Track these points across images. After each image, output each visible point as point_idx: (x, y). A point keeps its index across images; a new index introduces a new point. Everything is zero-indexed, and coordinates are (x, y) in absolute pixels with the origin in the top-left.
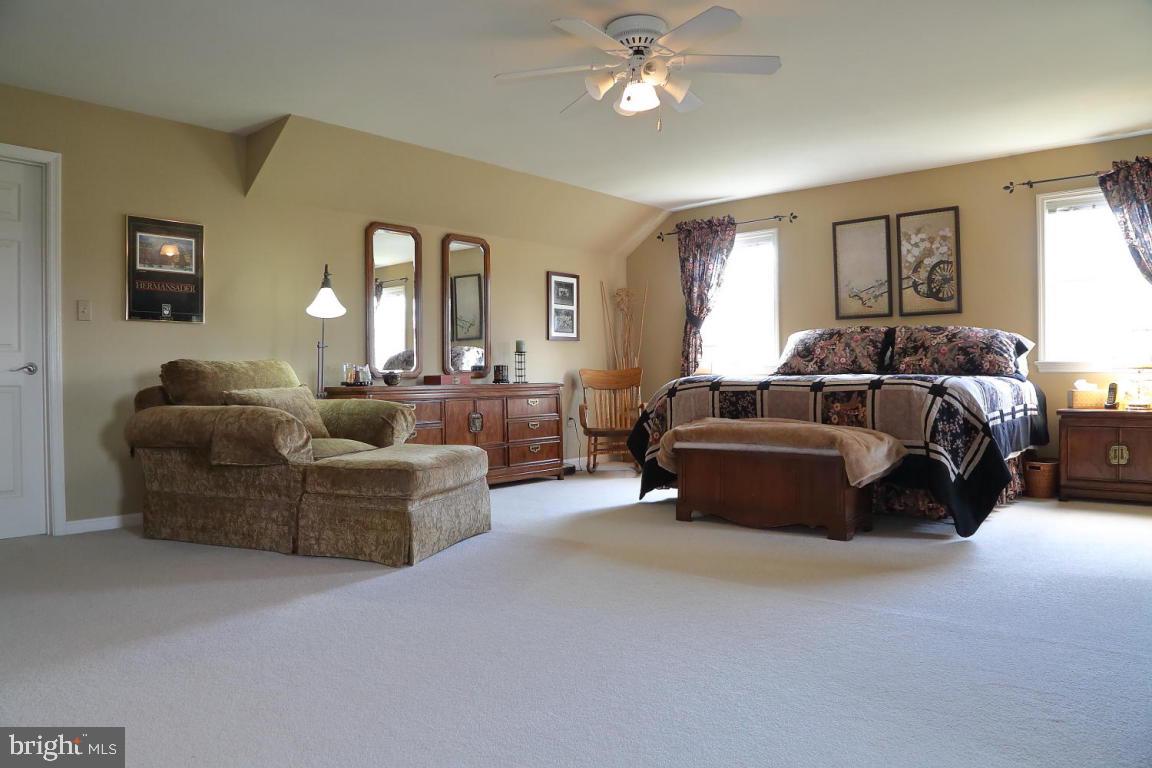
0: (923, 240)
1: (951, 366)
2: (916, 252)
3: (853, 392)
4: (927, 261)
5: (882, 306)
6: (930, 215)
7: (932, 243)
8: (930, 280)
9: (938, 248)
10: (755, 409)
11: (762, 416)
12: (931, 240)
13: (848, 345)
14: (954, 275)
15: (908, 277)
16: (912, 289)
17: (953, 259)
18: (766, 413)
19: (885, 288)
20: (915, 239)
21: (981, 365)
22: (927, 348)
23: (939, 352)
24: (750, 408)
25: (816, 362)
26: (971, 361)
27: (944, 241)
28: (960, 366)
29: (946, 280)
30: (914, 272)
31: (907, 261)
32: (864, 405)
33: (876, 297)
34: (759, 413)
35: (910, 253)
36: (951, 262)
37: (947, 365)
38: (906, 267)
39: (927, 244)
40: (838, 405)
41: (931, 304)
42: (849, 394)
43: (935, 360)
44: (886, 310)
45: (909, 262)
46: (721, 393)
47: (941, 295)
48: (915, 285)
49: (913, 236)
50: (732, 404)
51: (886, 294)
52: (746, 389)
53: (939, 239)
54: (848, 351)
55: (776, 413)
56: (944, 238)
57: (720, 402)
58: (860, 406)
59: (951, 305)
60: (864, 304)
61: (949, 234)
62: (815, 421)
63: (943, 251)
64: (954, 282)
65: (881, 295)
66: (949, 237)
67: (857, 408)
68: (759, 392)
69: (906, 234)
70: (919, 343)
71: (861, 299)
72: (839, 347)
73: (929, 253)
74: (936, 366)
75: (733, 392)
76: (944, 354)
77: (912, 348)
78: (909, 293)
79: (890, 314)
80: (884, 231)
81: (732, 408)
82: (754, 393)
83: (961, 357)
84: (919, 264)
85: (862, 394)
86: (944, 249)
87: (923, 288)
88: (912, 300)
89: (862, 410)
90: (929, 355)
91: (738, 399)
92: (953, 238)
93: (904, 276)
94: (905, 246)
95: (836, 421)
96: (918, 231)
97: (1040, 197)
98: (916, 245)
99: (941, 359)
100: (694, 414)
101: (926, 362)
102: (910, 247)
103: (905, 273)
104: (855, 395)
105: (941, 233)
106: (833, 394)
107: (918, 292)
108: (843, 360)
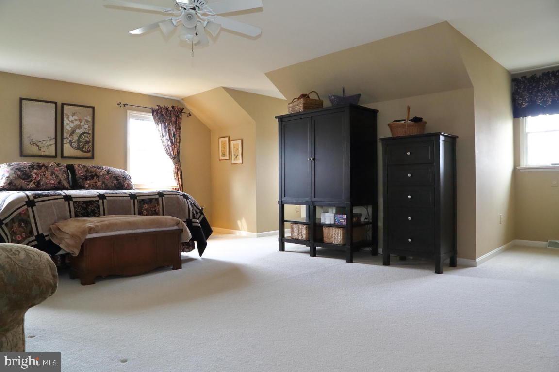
0: (75, 120)
1: (111, 186)
2: (72, 125)
3: (153, 199)
4: (78, 131)
5: (51, 151)
6: (76, 107)
7: (81, 122)
8: (79, 141)
9: (83, 125)
10: (99, 211)
11: (104, 215)
12: (80, 121)
13: (53, 173)
14: (91, 140)
15: (67, 138)
16: (69, 144)
17: (90, 132)
18: (106, 212)
19: (53, 142)
20: (71, 118)
21: (124, 185)
22: (99, 176)
23: (105, 179)
24: (96, 211)
25: (34, 183)
26: (120, 183)
27: (87, 122)
28: (115, 186)
29: (87, 142)
30: (70, 136)
31: (66, 129)
32: (158, 205)
33: (48, 146)
34: (102, 212)
35: (68, 124)
36: (90, 134)
37: (109, 185)
38: (66, 133)
39: (79, 123)
40: (146, 205)
41: (79, 153)
42: (151, 200)
43: (103, 183)
44: (53, 154)
45: (68, 130)
46: (75, 202)
47: (84, 149)
48: (71, 143)
49: (71, 117)
50: (83, 208)
51: (54, 145)
52: (92, 199)
53: (84, 121)
54: (54, 176)
55: (113, 211)
56: (87, 121)
57: (75, 208)
58: (157, 205)
59: (89, 154)
60: (39, 149)
61: (90, 120)
62: (135, 214)
63: (85, 127)
64: (91, 144)
65: (51, 145)
66: (89, 121)
67: (156, 206)
68: (101, 201)
69: (67, 115)
70: (94, 174)
71: (38, 146)
72: (48, 174)
73: (79, 127)
74: (103, 185)
75: (83, 201)
76: (107, 180)
77: (90, 176)
78: (67, 147)
79: (56, 157)
80: (54, 110)
81: (83, 211)
82: (98, 201)
83: (115, 181)
84: (72, 133)
85: (157, 199)
86: (86, 126)
87: (75, 145)
88: (68, 150)
89: (157, 207)
90: (100, 180)
91: (87, 206)
92: (92, 121)
93: (65, 136)
94: (66, 121)
95: (145, 214)
96: (74, 115)
97: (129, 112)
98: (72, 121)
99: (106, 182)
100: (56, 218)
101: (99, 183)
102: (68, 122)
103: (65, 135)
104: (154, 200)
105: (85, 118)
106: (143, 200)
107: (72, 146)
108: (52, 182)
